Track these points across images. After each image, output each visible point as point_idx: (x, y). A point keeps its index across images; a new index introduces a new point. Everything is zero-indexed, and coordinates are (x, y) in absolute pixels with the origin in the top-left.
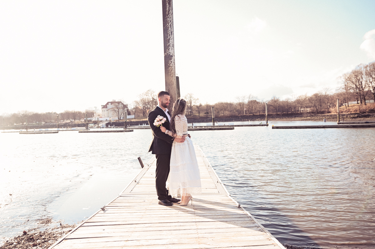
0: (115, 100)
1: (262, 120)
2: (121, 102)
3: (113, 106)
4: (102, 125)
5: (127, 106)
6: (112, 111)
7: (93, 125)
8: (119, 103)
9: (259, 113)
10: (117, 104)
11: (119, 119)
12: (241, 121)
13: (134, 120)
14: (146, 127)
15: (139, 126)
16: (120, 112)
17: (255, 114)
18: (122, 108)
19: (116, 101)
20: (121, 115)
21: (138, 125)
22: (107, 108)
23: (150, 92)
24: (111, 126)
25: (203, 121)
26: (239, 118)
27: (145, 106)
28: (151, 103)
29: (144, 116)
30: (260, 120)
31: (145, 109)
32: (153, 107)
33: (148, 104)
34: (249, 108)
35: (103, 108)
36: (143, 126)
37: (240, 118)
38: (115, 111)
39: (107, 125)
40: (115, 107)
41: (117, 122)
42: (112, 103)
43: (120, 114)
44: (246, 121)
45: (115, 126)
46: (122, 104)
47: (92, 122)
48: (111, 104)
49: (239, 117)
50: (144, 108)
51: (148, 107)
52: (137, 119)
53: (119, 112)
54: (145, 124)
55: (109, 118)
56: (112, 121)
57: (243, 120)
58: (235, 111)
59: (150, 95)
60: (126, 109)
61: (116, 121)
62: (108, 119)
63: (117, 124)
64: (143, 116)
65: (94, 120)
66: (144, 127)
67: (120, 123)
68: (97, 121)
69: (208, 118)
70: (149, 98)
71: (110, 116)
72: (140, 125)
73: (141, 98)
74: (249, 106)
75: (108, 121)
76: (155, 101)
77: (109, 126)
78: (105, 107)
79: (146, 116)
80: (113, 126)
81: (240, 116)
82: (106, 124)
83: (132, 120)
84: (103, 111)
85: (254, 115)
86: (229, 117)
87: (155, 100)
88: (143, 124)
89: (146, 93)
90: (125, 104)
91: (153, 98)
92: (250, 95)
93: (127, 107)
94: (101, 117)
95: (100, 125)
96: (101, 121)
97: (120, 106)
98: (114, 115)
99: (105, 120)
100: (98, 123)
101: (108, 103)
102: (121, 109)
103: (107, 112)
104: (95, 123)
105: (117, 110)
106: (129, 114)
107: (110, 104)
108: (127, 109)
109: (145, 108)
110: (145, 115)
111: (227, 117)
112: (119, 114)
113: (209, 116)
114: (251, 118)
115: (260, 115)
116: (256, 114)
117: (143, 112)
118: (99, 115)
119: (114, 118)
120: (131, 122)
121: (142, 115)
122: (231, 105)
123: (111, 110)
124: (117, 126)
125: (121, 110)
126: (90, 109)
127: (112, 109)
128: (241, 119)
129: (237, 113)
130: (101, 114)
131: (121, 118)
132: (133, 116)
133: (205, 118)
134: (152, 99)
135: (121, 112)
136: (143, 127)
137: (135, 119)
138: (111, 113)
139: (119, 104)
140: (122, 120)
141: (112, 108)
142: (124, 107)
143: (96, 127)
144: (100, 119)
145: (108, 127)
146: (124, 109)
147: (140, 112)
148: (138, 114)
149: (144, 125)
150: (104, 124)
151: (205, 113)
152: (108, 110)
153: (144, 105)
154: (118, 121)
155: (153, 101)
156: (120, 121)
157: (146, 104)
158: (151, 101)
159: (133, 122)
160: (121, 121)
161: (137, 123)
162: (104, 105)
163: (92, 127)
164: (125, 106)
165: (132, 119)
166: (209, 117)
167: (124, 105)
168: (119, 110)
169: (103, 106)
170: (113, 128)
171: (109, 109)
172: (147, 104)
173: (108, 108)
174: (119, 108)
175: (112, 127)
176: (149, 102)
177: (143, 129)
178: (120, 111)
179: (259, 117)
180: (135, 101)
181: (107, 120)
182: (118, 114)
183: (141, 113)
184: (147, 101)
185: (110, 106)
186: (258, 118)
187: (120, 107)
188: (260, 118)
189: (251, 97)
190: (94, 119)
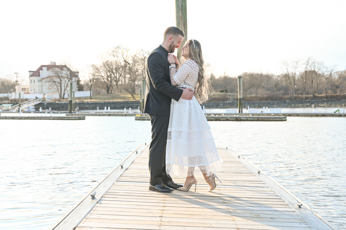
0: (55, 63)
1: (331, 107)
2: (65, 66)
3: (50, 73)
4: (27, 106)
5: (77, 74)
6: (49, 82)
7: (9, 106)
8: (62, 67)
9: (326, 93)
10: (57, 69)
11: (62, 97)
12: (291, 107)
13: (89, 100)
14: (111, 112)
15: (98, 111)
16: (63, 85)
17: (317, 95)
18: (68, 78)
19: (57, 64)
20: (65, 90)
21: (96, 109)
22: (39, 75)
23: (121, 51)
24: (45, 109)
25: (217, 106)
26: (285, 102)
27: (111, 75)
28: (121, 69)
29: (108, 93)
30: (328, 107)
31: (111, 81)
32: (125, 77)
33: (116, 71)
34: (305, 82)
35: (31, 76)
36: (105, 110)
37: (287, 101)
38: (55, 82)
39: (37, 108)
40: (54, 75)
41: (57, 102)
42: (49, 67)
43: (63, 88)
44: (299, 107)
45: (52, 109)
46: (68, 69)
47: (9, 102)
48: (48, 70)
49: (285, 99)
50: (109, 79)
51: (116, 77)
52: (94, 98)
53: (61, 84)
54: (109, 108)
55: (42, 94)
56: (48, 101)
57: (293, 105)
58: (275, 89)
59: (120, 55)
60: (74, 79)
61: (55, 100)
62: (40, 96)
63: (55, 106)
64: (106, 93)
65: (13, 98)
66: (107, 112)
67: (61, 104)
68: (18, 100)
69: (227, 99)
70: (118, 61)
71: (44, 92)
72: (100, 109)
73: (105, 61)
74: (306, 79)
75: (39, 101)
76: (129, 67)
77: (41, 110)
78: (35, 74)
79: (111, 93)
80: (49, 109)
81: (288, 99)
82: (35, 106)
83: (86, 101)
84: (33, 81)
85: (314, 96)
86: (267, 99)
87: (129, 64)
88: (105, 108)
89: (113, 51)
90: (73, 69)
91: (125, 61)
92: (309, 59)
93: (77, 76)
94: (28, 93)
95: (24, 107)
96: (26, 100)
97: (65, 73)
98: (52, 90)
99: (34, 98)
100: (20, 103)
101: (41, 68)
102: (66, 79)
103: (40, 83)
104: (15, 102)
105: (58, 80)
106: (81, 88)
107: (45, 69)
108: (77, 79)
109: (111, 79)
110: (110, 91)
111: (262, 99)
112: (61, 89)
113: (228, 97)
114: (309, 102)
115: (327, 97)
116: (320, 95)
117: (107, 86)
118: (24, 89)
119: (52, 96)
120: (83, 103)
121: (104, 91)
122: (268, 77)
123: (46, 80)
124: (55, 110)
125: (65, 81)
126: (8, 79)
127: (49, 79)
128: (289, 104)
129: (280, 93)
130: (28, 87)
131: (66, 96)
132: (86, 94)
133: (221, 101)
134: (123, 64)
135: (66, 85)
136: (104, 113)
137: (91, 98)
138: (46, 85)
139: (62, 70)
140: (67, 98)
141: (49, 77)
142: (71, 76)
143: (15, 110)
144: (24, 96)
145: (38, 110)
146: (71, 79)
147: (101, 86)
148: (98, 89)
149: (107, 109)
150: (31, 105)
151: (221, 92)
152: (41, 81)
153: (109, 74)
154: (59, 101)
155: (126, 66)
156: (62, 100)
157: (112, 72)
158: (122, 67)
159: (88, 103)
160: (64, 102)
161: (93, 106)
162: (35, 70)
163: (8, 111)
164: (73, 74)
165: (86, 98)
166: (229, 99)
167: (71, 71)
168: (61, 80)
169: (32, 73)
170: (49, 113)
171: (43, 79)
172: (114, 71)
173: (41, 77)
174: (62, 77)
175: (47, 110)
176: (119, 69)
177: (104, 115)
178: (63, 82)
179: (325, 101)
180: (93, 66)
181: (37, 98)
182: (59, 88)
183: (103, 88)
184: (114, 67)
185: (44, 73)
186: (323, 102)
187: (63, 75)
188: (327, 102)
189: (310, 62)
190: (13, 96)
